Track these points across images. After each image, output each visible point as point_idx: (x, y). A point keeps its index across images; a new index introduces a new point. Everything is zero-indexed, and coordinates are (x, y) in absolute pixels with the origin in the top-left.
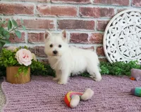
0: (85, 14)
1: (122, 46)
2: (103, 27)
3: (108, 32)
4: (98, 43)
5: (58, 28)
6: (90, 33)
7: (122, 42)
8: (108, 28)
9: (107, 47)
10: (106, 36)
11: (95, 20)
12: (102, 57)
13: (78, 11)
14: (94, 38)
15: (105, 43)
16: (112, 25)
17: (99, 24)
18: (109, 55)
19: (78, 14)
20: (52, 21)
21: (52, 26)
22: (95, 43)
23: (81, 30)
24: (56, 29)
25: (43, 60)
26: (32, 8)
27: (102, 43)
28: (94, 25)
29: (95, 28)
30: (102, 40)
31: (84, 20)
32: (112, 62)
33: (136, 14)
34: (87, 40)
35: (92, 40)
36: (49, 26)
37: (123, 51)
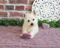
1: (42, 12)
4: (29, 11)
8: (34, 3)
23: (21, 4)
25: (2, 18)
35: (26, 9)
36: (4, 2)
37: (42, 15)
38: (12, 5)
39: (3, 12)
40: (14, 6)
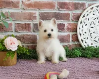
0: (62, 8)
2: (77, 18)
3: (81, 22)
6: (66, 23)
7: (92, 30)
9: (80, 34)
10: (79, 26)
12: (76, 43)
14: (70, 27)
15: (79, 31)
16: (84, 16)
17: (74, 16)
18: (82, 41)
21: (35, 17)
22: (71, 31)
24: (38, 20)
26: (18, 3)
27: (76, 31)
28: (69, 17)
29: (70, 19)
30: (76, 29)
31: (61, 12)
32: (84, 47)
34: (64, 29)
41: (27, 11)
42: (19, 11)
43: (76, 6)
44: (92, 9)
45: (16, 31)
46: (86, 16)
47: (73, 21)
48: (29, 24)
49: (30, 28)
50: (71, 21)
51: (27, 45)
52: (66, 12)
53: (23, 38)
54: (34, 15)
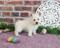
0: (27, 4)
1: (46, 19)
5: (15, 10)
7: (45, 17)
8: (38, 10)
11: (32, 6)
13: (24, 3)
17: (34, 8)
19: (23, 4)
20: (12, 7)
21: (12, 9)
24: (14, 11)
25: (9, 24)
26: (4, 2)
33: (53, 3)
36: (11, 9)
37: (46, 21)
38: (17, 12)
39: (9, 18)
40: (19, 13)
41: (8, 6)
42: (4, 6)
43: (35, 3)
44: (45, 4)
45: (3, 16)
46: (41, 8)
47: (33, 11)
48: (9, 13)
49: (10, 14)
50: (32, 11)
51: (8, 23)
52: (29, 6)
53: (7, 20)
54: (12, 8)
